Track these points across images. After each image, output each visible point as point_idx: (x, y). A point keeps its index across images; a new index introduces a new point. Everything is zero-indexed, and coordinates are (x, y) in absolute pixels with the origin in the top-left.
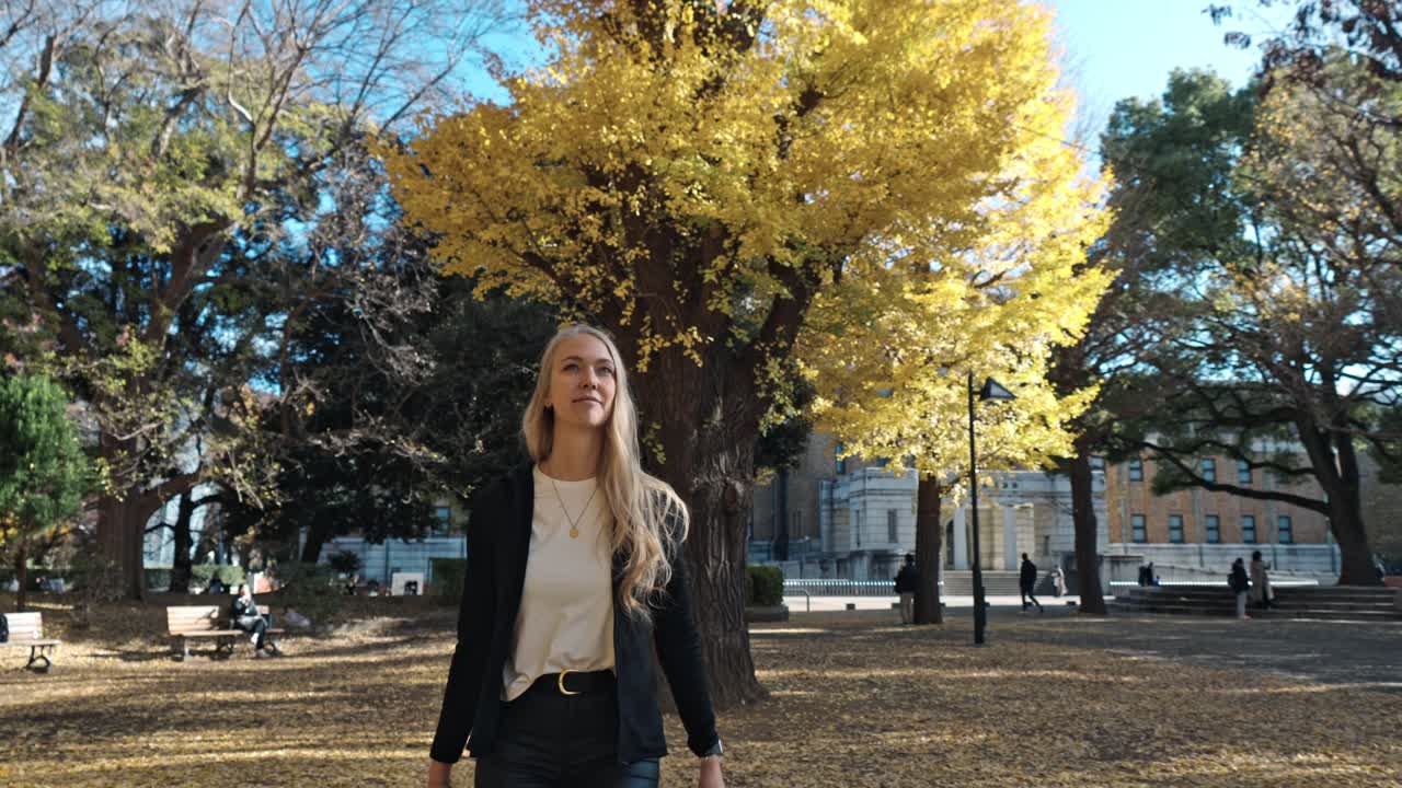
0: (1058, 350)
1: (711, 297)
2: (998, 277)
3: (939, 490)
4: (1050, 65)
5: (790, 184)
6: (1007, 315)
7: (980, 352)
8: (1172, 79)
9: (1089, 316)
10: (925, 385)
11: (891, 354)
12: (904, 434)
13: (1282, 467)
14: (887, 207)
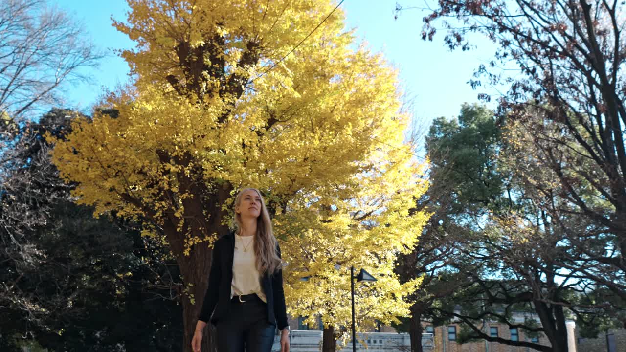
0: (401, 257)
1: (223, 219)
2: (369, 214)
3: (335, 336)
4: (397, 100)
5: (263, 165)
6: (372, 235)
7: (358, 256)
8: (463, 108)
9: (418, 238)
10: (327, 274)
11: (309, 257)
12: (316, 301)
13: (528, 328)
14: (310, 177)
